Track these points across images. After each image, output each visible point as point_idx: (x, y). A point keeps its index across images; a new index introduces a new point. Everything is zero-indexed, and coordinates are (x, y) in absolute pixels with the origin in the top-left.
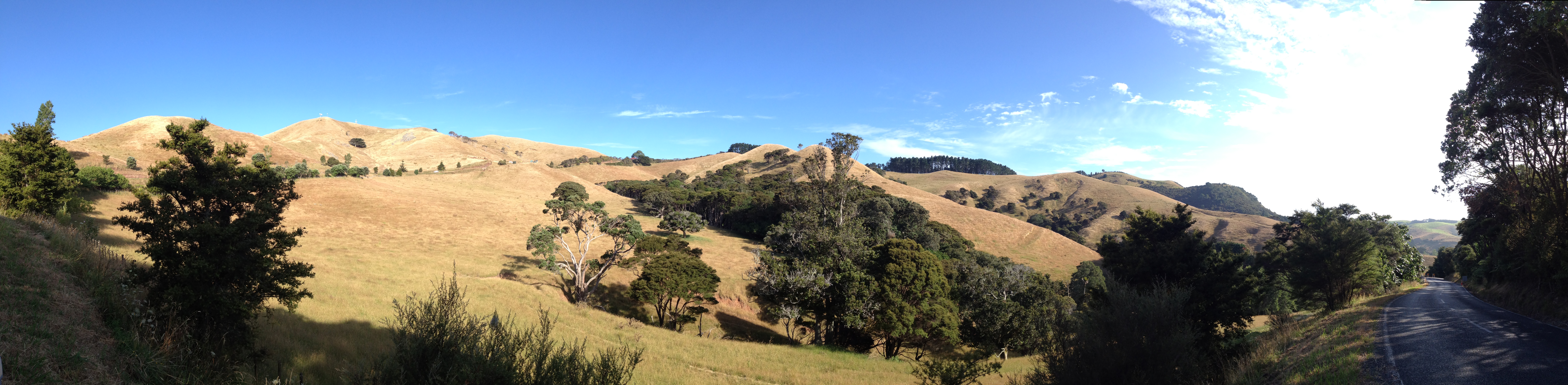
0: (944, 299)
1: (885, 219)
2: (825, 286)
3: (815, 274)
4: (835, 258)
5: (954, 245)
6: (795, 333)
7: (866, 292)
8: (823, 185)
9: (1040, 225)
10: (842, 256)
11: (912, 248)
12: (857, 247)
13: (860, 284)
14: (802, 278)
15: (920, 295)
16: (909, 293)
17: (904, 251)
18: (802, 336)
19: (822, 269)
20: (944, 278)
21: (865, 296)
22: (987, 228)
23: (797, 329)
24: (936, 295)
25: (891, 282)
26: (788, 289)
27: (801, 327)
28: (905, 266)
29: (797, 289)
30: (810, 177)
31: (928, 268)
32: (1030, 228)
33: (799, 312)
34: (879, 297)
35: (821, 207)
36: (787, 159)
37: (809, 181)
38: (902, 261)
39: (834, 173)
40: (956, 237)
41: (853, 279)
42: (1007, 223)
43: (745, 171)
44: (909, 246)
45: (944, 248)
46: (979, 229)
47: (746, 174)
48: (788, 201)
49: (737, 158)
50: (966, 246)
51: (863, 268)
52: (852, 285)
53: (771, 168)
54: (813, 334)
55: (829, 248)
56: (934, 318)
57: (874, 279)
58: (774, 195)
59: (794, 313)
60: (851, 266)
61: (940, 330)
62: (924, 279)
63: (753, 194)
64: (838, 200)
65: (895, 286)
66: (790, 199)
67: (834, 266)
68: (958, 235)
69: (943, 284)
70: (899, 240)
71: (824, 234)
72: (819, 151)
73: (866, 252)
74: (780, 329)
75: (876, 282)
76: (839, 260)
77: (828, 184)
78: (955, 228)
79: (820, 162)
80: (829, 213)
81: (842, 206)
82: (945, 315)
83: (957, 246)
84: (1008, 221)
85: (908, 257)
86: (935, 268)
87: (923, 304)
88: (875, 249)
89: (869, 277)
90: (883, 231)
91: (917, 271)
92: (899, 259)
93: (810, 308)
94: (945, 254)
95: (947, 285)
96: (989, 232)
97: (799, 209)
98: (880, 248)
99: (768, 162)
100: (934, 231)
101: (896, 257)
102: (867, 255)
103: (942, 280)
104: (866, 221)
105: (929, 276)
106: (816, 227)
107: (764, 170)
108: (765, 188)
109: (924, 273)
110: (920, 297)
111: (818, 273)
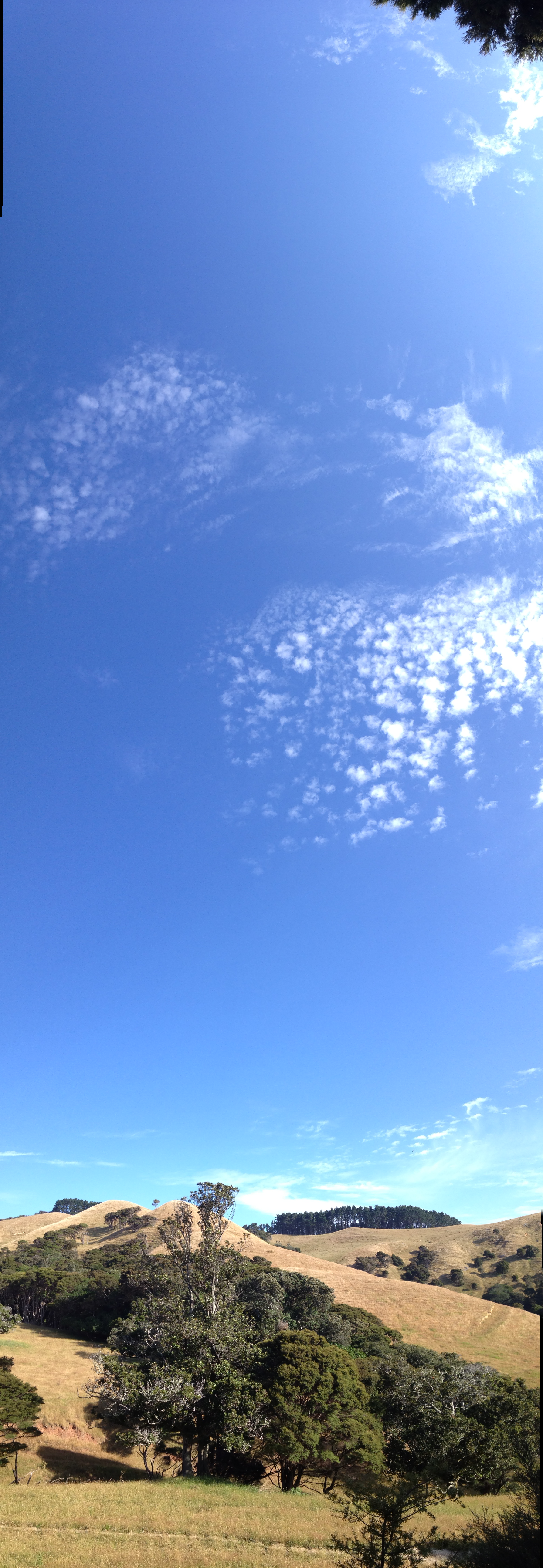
0: (361, 1412)
1: (273, 1304)
2: (195, 1399)
3: (180, 1384)
4: (207, 1360)
5: (372, 1337)
6: (155, 1464)
7: (252, 1404)
8: (188, 1257)
9: (505, 1302)
10: (216, 1357)
11: (312, 1342)
12: (236, 1345)
13: (242, 1394)
14: (164, 1389)
15: (326, 1406)
16: (310, 1404)
17: (302, 1347)
18: (165, 1467)
19: (190, 1376)
20: (360, 1383)
21: (251, 1410)
22: (421, 1311)
23: (158, 1458)
24: (349, 1407)
25: (285, 1389)
26: (144, 1405)
27: (164, 1455)
28: (304, 1368)
29: (157, 1405)
30: (169, 1247)
31: (336, 1369)
32: (487, 1308)
33: (160, 1435)
34: (269, 1410)
35: (187, 1289)
36: (138, 1222)
37: (168, 1253)
38: (299, 1360)
39: (202, 1239)
40: (374, 1326)
41: (233, 1388)
42: (452, 1302)
43: (78, 1241)
44: (308, 1340)
45: (358, 1342)
46: (408, 1313)
47: (79, 1244)
48: (140, 1282)
49: (66, 1220)
50: (390, 1338)
51: (246, 1372)
52: (232, 1395)
53: (115, 1235)
54: (180, 1463)
55: (199, 1347)
56: (347, 1437)
57: (261, 1386)
58: (120, 1274)
59: (153, 1437)
60: (229, 1370)
61: (357, 1453)
62: (331, 1385)
63: (91, 1275)
64: (209, 1278)
65: (291, 1395)
66: (142, 1279)
67: (206, 1371)
68: (377, 1323)
69: (359, 1391)
70: (294, 1333)
71: (192, 1328)
72: (182, 1209)
73: (249, 1350)
74: (135, 1461)
75: (264, 1391)
76: (213, 1363)
77: (194, 1256)
78: (373, 1312)
79: (183, 1225)
80: (198, 1298)
81: (214, 1287)
82: (364, 1434)
83: (377, 1339)
84: (453, 1299)
85: (307, 1356)
86: (346, 1370)
87: (332, 1419)
88: (261, 1346)
89: (254, 1384)
90: (272, 1322)
91: (321, 1373)
92: (295, 1358)
93: (175, 1430)
94: (359, 1351)
95: (364, 1392)
96: (425, 1316)
97: (156, 1295)
98: (269, 1344)
99: (111, 1227)
100: (343, 1318)
101: (291, 1355)
102: (251, 1355)
103: (357, 1386)
104: (247, 1307)
105: (338, 1381)
106: (181, 1318)
107: (105, 1239)
108: (108, 1264)
109: (330, 1377)
110: (327, 1408)
111: (185, 1381)
